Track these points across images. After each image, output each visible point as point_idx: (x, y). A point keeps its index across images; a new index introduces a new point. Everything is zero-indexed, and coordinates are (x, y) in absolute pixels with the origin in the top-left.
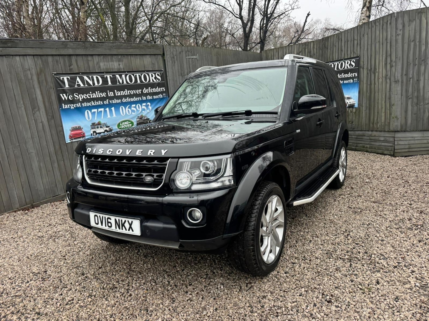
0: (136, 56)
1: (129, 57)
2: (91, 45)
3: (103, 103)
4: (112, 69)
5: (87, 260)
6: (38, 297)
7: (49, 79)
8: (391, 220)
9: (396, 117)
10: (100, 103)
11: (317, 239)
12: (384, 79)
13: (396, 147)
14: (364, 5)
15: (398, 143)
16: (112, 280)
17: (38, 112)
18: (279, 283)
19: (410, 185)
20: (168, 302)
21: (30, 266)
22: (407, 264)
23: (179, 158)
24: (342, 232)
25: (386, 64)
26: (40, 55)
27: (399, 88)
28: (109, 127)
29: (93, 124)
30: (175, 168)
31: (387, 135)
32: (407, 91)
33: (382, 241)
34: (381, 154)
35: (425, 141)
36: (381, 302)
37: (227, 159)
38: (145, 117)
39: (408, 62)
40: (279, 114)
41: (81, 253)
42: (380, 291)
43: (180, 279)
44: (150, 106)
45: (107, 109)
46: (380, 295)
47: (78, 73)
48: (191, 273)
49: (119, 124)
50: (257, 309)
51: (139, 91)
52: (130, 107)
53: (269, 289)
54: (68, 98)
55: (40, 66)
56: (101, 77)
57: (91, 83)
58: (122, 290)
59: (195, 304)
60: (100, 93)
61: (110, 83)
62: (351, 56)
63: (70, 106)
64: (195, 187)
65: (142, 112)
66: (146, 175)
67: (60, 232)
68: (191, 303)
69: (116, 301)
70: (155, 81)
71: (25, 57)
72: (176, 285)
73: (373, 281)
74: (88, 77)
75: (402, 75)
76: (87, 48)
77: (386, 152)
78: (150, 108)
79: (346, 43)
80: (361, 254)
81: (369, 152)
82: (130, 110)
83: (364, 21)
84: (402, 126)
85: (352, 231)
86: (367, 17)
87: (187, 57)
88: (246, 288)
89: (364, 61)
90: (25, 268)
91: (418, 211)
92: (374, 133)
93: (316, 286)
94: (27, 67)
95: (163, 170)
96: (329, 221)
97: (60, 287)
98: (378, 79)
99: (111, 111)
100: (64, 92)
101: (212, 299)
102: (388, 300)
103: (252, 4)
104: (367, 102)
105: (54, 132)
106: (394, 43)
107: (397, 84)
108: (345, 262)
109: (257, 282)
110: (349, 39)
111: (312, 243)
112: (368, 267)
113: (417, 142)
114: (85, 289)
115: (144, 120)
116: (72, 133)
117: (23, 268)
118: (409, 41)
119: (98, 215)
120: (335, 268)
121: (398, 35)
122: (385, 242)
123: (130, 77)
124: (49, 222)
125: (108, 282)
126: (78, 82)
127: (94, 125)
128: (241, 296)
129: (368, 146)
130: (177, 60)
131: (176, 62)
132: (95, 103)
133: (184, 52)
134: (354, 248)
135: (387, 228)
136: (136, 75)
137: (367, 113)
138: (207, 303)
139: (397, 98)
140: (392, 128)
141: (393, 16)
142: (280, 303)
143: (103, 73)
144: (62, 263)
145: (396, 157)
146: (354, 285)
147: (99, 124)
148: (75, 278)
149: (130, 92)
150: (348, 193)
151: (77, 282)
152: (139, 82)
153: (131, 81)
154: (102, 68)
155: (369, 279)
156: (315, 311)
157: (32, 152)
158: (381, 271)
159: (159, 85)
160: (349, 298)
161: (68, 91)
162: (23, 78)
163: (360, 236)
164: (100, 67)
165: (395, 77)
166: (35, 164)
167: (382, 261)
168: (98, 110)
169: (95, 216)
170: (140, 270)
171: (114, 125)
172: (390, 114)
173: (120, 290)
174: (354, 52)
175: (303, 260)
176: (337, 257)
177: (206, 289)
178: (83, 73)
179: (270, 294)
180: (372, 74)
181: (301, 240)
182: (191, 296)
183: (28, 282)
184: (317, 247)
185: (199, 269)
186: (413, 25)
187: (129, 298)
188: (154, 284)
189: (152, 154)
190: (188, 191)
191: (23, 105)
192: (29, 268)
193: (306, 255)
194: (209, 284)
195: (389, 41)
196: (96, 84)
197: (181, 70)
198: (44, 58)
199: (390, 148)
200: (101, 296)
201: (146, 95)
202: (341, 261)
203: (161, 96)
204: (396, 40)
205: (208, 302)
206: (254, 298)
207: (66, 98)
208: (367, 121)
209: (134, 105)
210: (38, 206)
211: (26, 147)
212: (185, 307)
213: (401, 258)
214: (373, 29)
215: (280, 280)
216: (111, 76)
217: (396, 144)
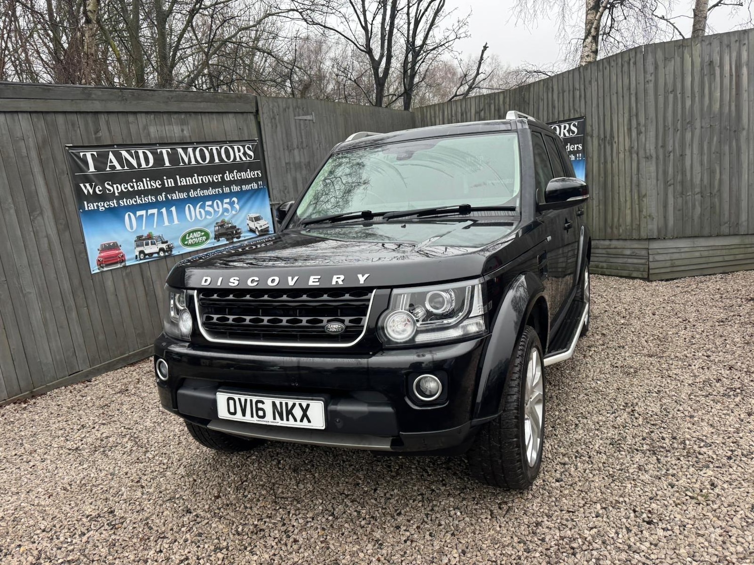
0: (210, 116)
1: (200, 116)
2: (133, 95)
3: (156, 198)
4: (171, 137)
5: (185, 485)
6: (115, 559)
7: (60, 156)
8: (690, 382)
9: (649, 216)
10: (151, 199)
11: (585, 421)
12: (627, 154)
13: (652, 265)
14: (588, 33)
15: (654, 258)
16: (249, 517)
17: (39, 218)
18: (554, 499)
19: (694, 326)
20: (370, 546)
21: (77, 505)
22: (745, 453)
23: (392, 287)
24: (622, 407)
25: (630, 130)
26: (42, 112)
27: (653, 168)
28: (166, 242)
29: (140, 238)
30: (386, 306)
31: (636, 245)
32: (665, 173)
33: (692, 417)
34: (626, 277)
35: (697, 254)
36: (732, 516)
37: (473, 287)
38: (228, 224)
39: (665, 126)
40: (518, 209)
41: (168, 473)
42: (723, 499)
43: (376, 506)
44: (237, 204)
45: (164, 210)
46: (726, 505)
47: (111, 146)
48: (392, 493)
49: (185, 236)
50: (535, 545)
51: (217, 178)
52: (203, 207)
53: (542, 510)
54: (94, 191)
55: (43, 132)
56: (151, 153)
57: (134, 162)
58: (276, 533)
59: (422, 547)
60: (150, 181)
61: (167, 164)
62: (569, 116)
63: (98, 206)
64: (421, 338)
65: (223, 214)
66: (329, 321)
67: (111, 439)
68: (414, 545)
69: (271, 553)
70: (244, 159)
71: (15, 115)
72: (373, 517)
73: (705, 484)
74: (129, 152)
75: (656, 148)
76: (126, 99)
77: (635, 274)
78: (237, 206)
79: (561, 95)
80: (667, 441)
81: (606, 275)
82: (202, 211)
83: (588, 60)
84: (659, 231)
85: (637, 404)
86: (593, 52)
87: (296, 118)
88: (500, 511)
89: (593, 124)
90: (68, 508)
91: (725, 366)
92: (615, 243)
93: (617, 498)
94: (19, 134)
95: (363, 311)
96: (591, 390)
97: (152, 538)
98: (618, 153)
99: (169, 213)
100: (87, 179)
101: (449, 535)
102: (742, 512)
103: (388, 28)
104: (601, 193)
105: (69, 254)
106: (641, 95)
107: (649, 162)
108: (647, 455)
109: (517, 500)
110: (566, 88)
111: (580, 428)
112: (688, 461)
113: (683, 255)
114: (203, 538)
115: (228, 228)
116: (102, 254)
117: (64, 508)
118: (666, 92)
119: (236, 397)
120: (635, 466)
121: (648, 82)
122: (696, 419)
123: (201, 151)
124: (79, 422)
125: (241, 521)
126: (111, 162)
127: (140, 241)
128: (498, 525)
129: (605, 265)
130: (280, 122)
131: (278, 125)
132: (141, 200)
133: (291, 109)
134: (652, 432)
135: (690, 395)
136: (211, 149)
137: (601, 211)
138: (442, 543)
139: (650, 185)
140: (643, 235)
141: (638, 51)
142: (569, 532)
143: (155, 144)
144: (139, 494)
145: (652, 281)
146: (678, 492)
147: (150, 237)
148: (175, 519)
149: (202, 179)
150: (601, 342)
151: (183, 526)
152: (217, 160)
153: (204, 159)
154: (152, 135)
155: (697, 480)
156: (632, 540)
157: (30, 293)
158: (711, 466)
159: (251, 166)
160: (678, 514)
161: (94, 179)
162: (12, 155)
163: (653, 411)
164: (149, 134)
165: (645, 150)
166: (36, 316)
167: (704, 450)
168: (147, 212)
169: (229, 399)
170: (294, 495)
171: (176, 239)
172: (640, 211)
173: (272, 534)
174: (574, 110)
175: (576, 457)
176: (630, 448)
177: (429, 518)
178: (119, 146)
179: (546, 518)
180: (607, 145)
181: (559, 424)
182: (408, 534)
183: (84, 534)
184: (591, 434)
185: (404, 485)
186: (671, 66)
187: (295, 547)
188: (330, 518)
189: (340, 283)
190: (410, 346)
191: (12, 206)
192: (76, 509)
193: (579, 449)
194: (432, 510)
195: (633, 92)
196: (144, 165)
197: (287, 140)
198: (50, 117)
199: (642, 268)
200: (239, 547)
201: (229, 184)
202: (640, 454)
203: (255, 186)
204: (645, 90)
205: (443, 540)
206: (523, 528)
207: (91, 191)
208: (602, 224)
209: (210, 203)
210: (42, 394)
211: (19, 283)
212: (405, 553)
213: (733, 443)
214: (607, 72)
215: (554, 494)
216: (169, 150)
217: (651, 259)
